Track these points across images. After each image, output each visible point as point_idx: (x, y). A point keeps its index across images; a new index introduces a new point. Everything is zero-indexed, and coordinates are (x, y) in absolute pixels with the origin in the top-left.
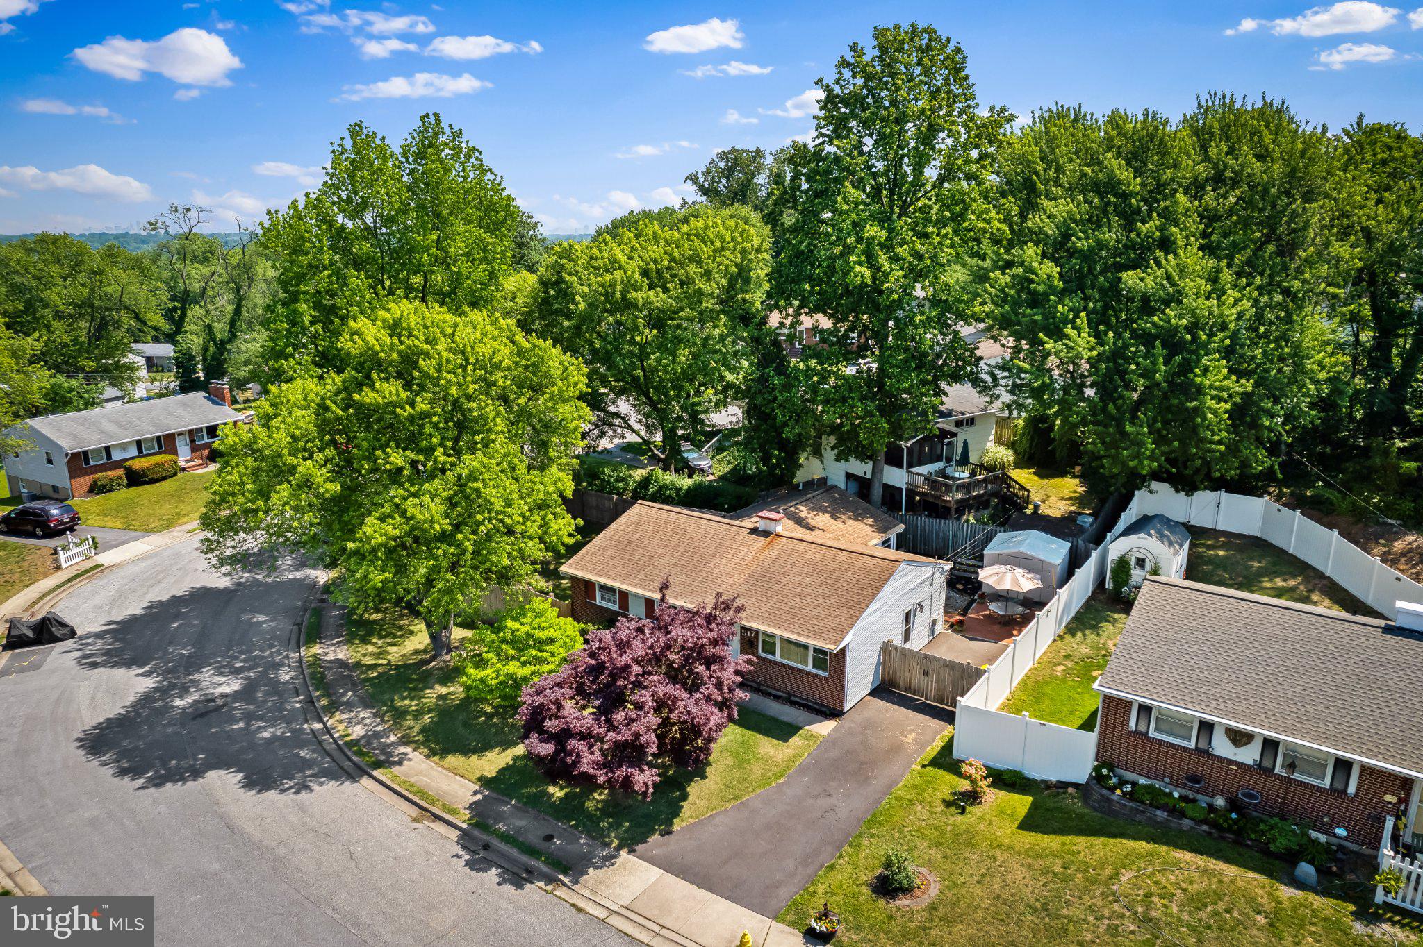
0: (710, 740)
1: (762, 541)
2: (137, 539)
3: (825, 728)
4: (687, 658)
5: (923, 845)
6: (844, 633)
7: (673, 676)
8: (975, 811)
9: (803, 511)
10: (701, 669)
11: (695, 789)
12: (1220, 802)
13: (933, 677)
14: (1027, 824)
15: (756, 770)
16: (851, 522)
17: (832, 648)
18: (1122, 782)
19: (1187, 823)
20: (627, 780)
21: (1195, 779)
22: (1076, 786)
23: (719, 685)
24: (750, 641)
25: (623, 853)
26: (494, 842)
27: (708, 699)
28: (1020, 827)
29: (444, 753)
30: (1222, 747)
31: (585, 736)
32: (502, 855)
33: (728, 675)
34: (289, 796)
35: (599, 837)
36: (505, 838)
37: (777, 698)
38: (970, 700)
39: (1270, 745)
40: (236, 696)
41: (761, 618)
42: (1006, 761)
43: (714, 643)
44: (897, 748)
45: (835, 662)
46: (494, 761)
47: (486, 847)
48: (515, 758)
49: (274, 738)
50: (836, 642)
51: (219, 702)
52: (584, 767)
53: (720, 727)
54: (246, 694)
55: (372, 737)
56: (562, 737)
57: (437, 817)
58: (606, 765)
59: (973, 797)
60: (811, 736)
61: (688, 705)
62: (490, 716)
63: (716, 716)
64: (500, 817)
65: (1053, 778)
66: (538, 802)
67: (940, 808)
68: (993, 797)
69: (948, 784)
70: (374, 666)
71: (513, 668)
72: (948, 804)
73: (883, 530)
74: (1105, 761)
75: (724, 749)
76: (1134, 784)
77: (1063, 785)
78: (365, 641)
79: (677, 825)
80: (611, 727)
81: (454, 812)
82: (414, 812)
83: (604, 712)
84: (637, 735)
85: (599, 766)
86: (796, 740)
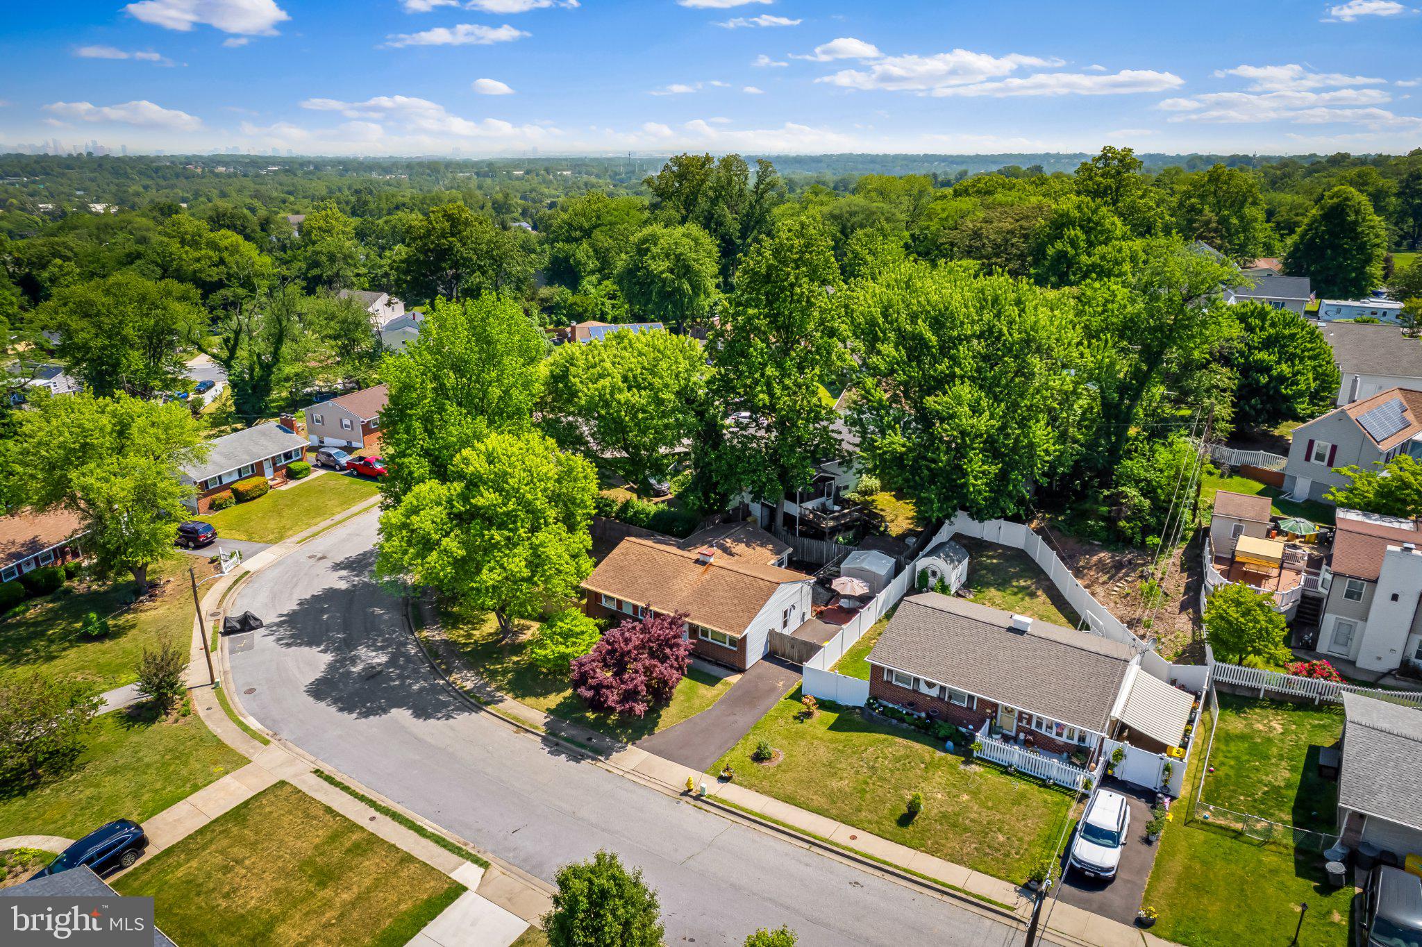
0: (671, 688)
1: (701, 569)
2: (262, 549)
3: (735, 679)
4: (660, 645)
5: (779, 738)
6: (746, 627)
7: (652, 655)
8: (808, 722)
9: (729, 543)
10: (667, 651)
11: (664, 713)
12: (923, 715)
13: (796, 650)
14: (833, 728)
15: (697, 702)
16: (758, 548)
17: (739, 636)
18: (881, 705)
19: (905, 725)
20: (631, 709)
21: (911, 704)
22: (860, 708)
23: (677, 659)
24: (694, 630)
25: (629, 746)
26: (561, 742)
27: (672, 666)
28: (830, 728)
29: (523, 696)
30: (924, 689)
31: (609, 687)
32: (567, 748)
33: (682, 652)
34: (443, 721)
35: (616, 738)
36: (566, 739)
37: (710, 662)
38: (812, 664)
39: (943, 689)
40: (388, 665)
41: (700, 618)
42: (827, 694)
43: (675, 637)
44: (773, 689)
45: (742, 643)
46: (554, 700)
47: (557, 745)
48: (565, 698)
49: (422, 689)
50: (740, 633)
51: (379, 669)
52: (610, 703)
53: (678, 680)
54: (392, 662)
55: (479, 688)
56: (598, 688)
57: (527, 731)
58: (621, 702)
59: (808, 715)
60: (727, 684)
61: (661, 669)
62: (546, 675)
63: (676, 674)
64: (562, 730)
65: (851, 704)
66: (581, 722)
67: (791, 719)
68: (819, 714)
69: (798, 707)
70: (466, 645)
71: (562, 649)
72: (795, 718)
73: (778, 552)
74: (874, 696)
75: (680, 691)
76: (885, 707)
77: (855, 708)
78: (455, 627)
79: (657, 731)
80: (623, 682)
81: (536, 728)
82: (515, 728)
83: (618, 674)
84: (636, 686)
85: (618, 702)
86: (719, 686)
